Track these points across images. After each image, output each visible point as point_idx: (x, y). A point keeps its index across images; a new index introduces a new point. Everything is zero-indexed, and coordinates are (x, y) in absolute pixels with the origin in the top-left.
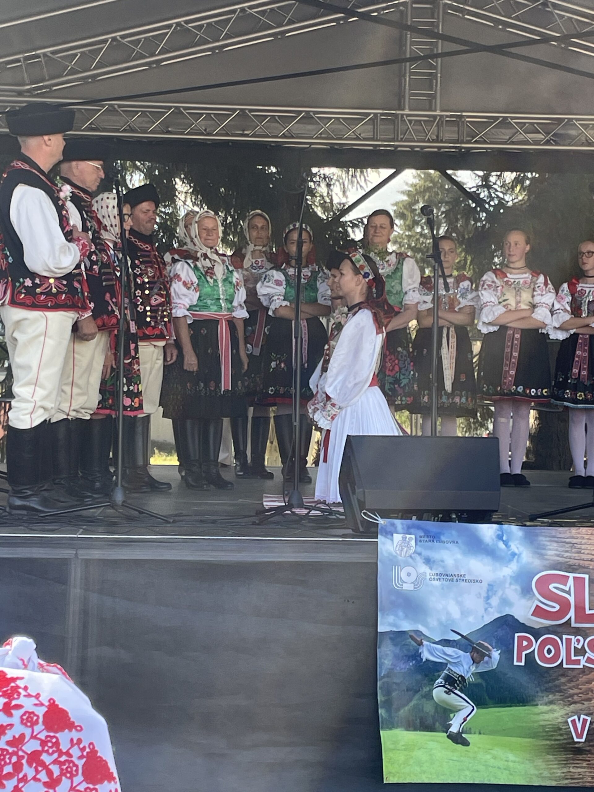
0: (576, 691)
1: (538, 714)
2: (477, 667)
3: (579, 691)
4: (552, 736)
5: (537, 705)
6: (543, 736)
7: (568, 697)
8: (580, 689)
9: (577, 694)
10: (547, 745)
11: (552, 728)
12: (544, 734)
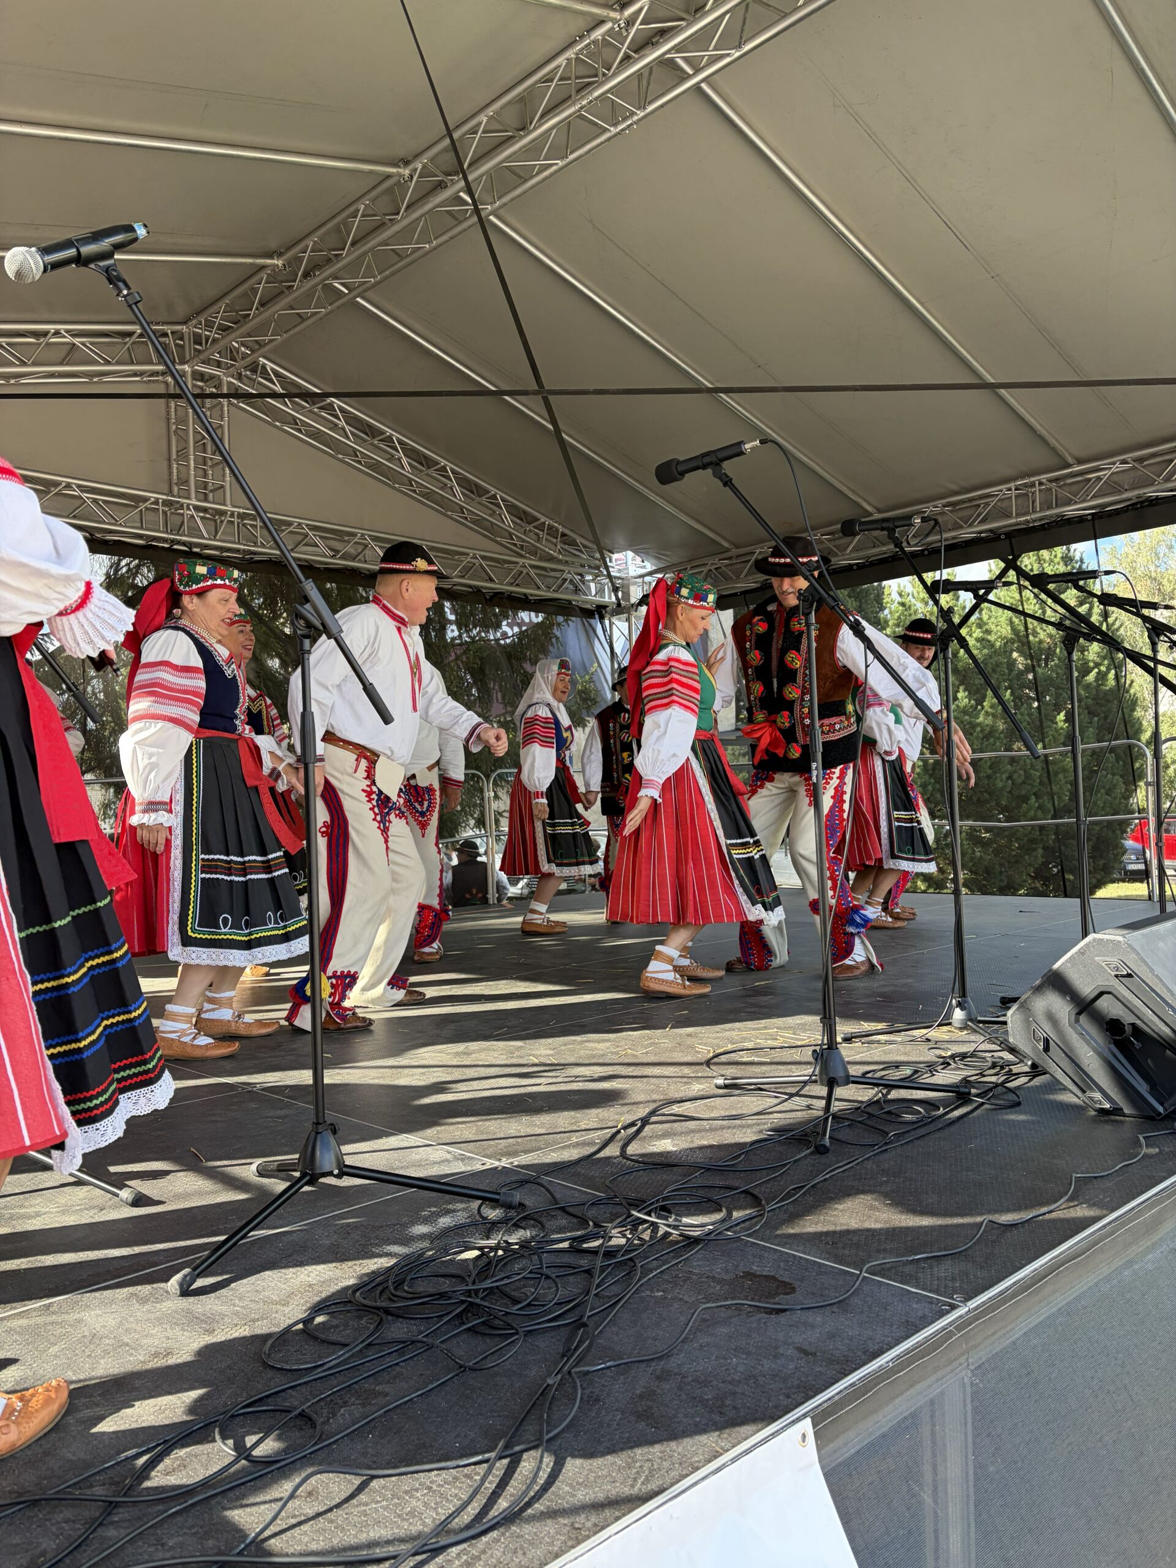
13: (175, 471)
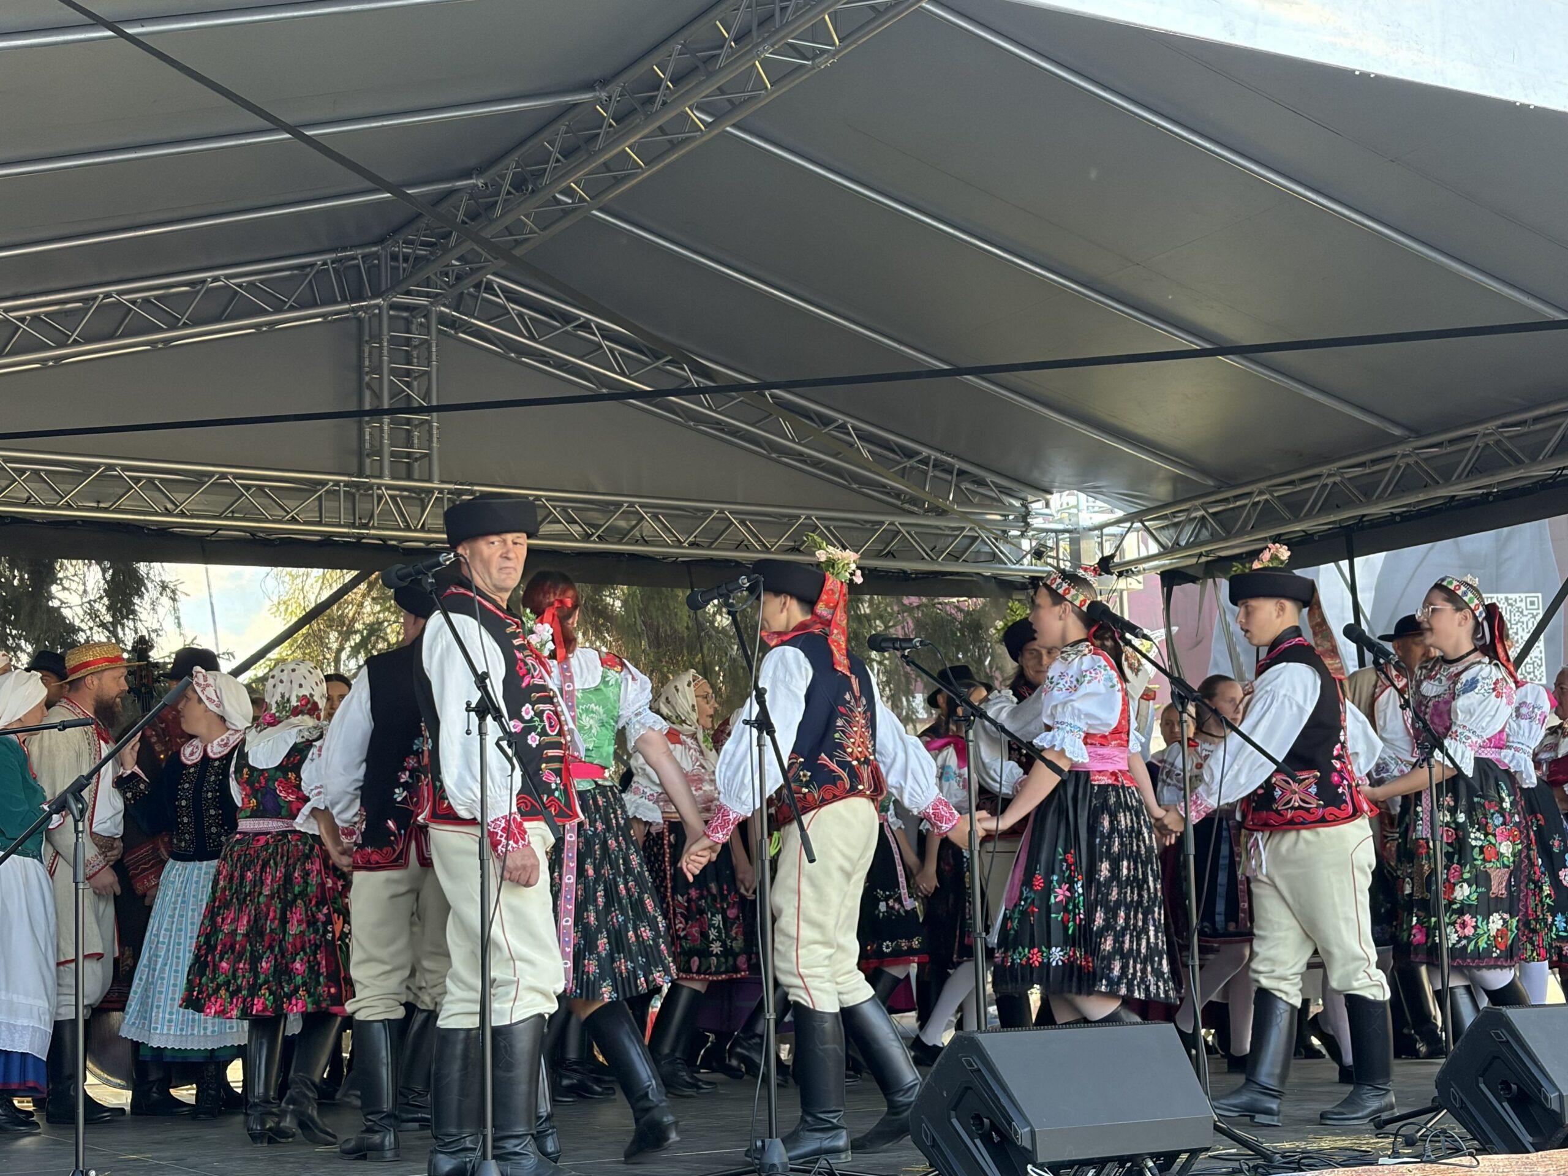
13: (368, 435)
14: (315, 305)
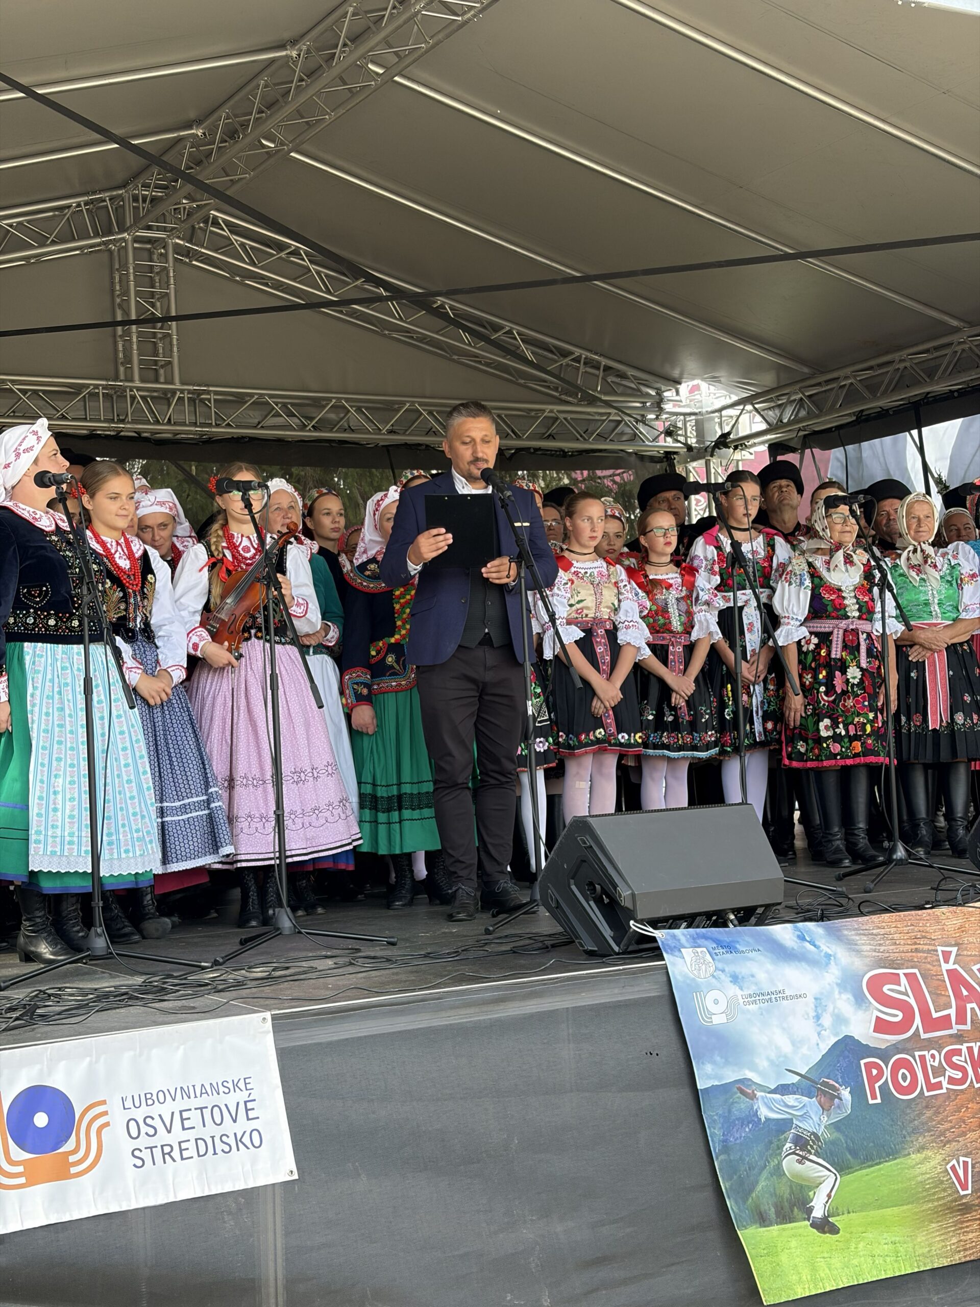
0: (947, 1125)
1: (913, 1167)
2: (828, 1117)
3: (949, 1125)
4: (934, 1194)
5: (909, 1154)
6: (925, 1197)
7: (939, 1137)
8: (951, 1121)
9: (948, 1130)
10: (929, 1209)
11: (932, 1183)
12: (925, 1194)
13: (121, 348)
14: (73, 239)
